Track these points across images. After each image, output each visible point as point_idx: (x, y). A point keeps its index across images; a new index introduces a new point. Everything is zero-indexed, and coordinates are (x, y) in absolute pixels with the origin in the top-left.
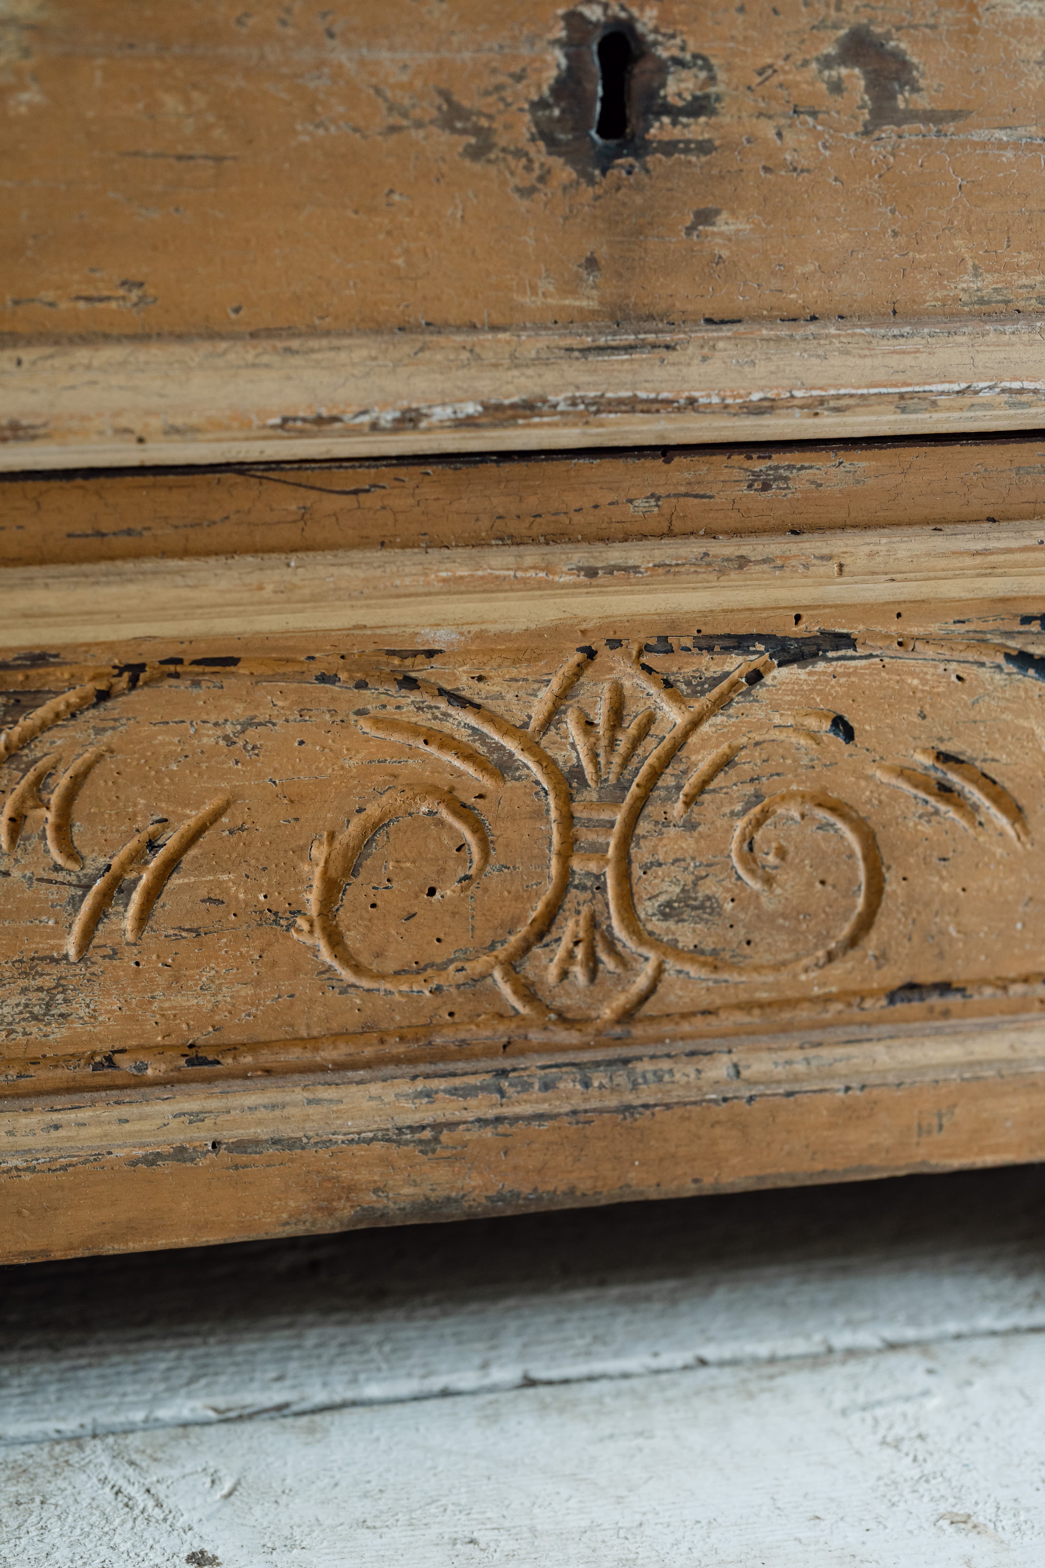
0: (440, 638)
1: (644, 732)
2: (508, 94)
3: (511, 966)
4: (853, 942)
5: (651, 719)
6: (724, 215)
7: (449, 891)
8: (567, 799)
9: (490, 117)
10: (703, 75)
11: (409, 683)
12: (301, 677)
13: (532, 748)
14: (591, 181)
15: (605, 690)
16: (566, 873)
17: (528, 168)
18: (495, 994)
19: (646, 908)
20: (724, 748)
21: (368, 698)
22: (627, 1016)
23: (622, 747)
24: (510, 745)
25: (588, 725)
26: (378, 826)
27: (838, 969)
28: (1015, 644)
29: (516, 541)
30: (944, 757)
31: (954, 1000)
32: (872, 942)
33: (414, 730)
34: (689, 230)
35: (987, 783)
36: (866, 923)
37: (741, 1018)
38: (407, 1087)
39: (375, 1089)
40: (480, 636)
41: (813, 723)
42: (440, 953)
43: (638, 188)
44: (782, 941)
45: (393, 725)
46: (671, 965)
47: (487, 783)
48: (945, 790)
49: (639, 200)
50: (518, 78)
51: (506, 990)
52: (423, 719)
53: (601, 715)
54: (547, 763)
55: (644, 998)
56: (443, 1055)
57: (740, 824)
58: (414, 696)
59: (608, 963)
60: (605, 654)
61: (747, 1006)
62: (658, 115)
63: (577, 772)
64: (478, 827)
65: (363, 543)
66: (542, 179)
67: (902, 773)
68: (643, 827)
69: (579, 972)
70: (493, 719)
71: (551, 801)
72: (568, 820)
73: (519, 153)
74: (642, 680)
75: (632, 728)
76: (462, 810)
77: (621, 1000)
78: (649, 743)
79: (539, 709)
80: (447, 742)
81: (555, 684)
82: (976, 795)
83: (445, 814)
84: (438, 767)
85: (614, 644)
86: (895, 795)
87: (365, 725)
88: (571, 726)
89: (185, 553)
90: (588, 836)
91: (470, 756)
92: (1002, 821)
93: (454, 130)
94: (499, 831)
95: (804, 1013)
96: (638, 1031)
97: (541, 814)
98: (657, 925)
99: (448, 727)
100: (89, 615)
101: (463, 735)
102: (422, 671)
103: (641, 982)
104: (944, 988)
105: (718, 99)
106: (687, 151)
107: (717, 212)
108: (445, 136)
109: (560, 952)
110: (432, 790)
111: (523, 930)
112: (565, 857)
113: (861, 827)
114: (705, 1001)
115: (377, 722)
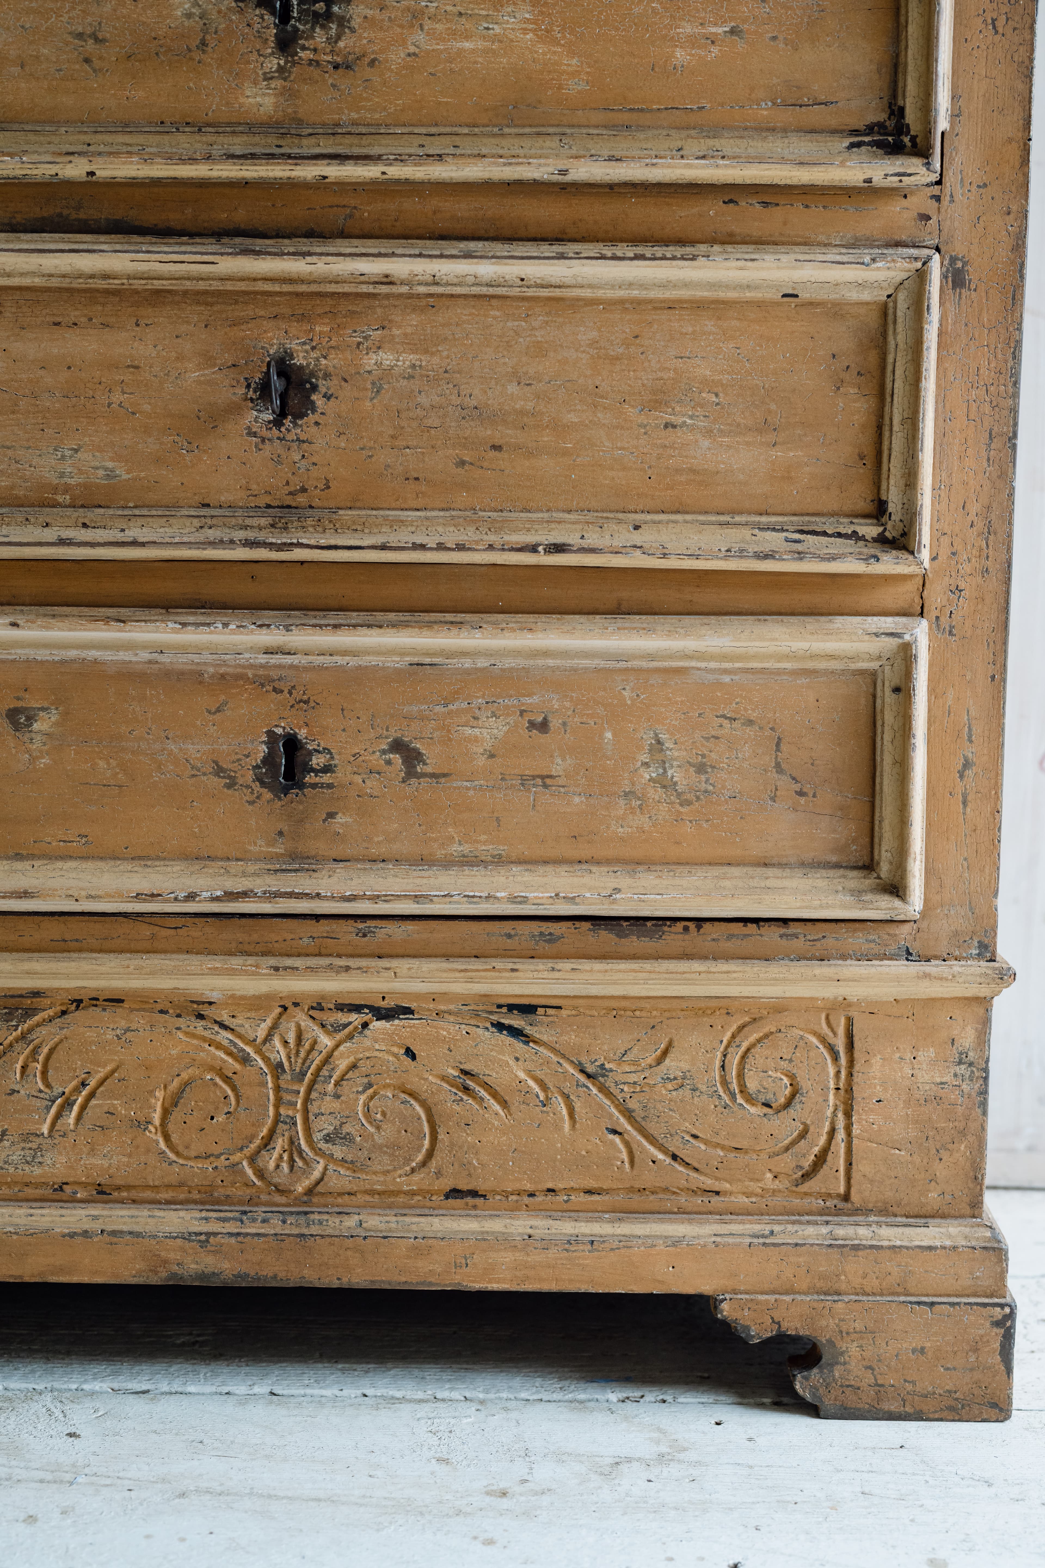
0: (214, 996)
1: (312, 1048)
2: (242, 762)
3: (252, 1160)
4: (424, 1164)
5: (315, 1042)
6: (340, 815)
7: (221, 1118)
8: (276, 1078)
9: (235, 772)
10: (328, 756)
11: (201, 1017)
12: (152, 1011)
13: (259, 1052)
14: (280, 799)
15: (292, 1026)
16: (277, 1114)
17: (252, 793)
18: (243, 1173)
19: (317, 1136)
20: (352, 1059)
21: (182, 1022)
22: (310, 1192)
23: (302, 1054)
24: (248, 1049)
25: (286, 1043)
26: (187, 1084)
27: (416, 1177)
28: (495, 1018)
29: (249, 954)
30: (465, 1072)
31: (479, 1201)
32: (433, 1164)
33: (204, 1039)
34: (324, 821)
35: (486, 1086)
36: (430, 1154)
37: (368, 1198)
38: (198, 1215)
39: (182, 1214)
40: (233, 996)
41: (395, 1050)
42: (217, 1150)
43: (301, 802)
44: (386, 1159)
45: (193, 1036)
46: (331, 1167)
47: (237, 1066)
48: (466, 1089)
49: (301, 807)
50: (247, 756)
51: (249, 1172)
52: (207, 1034)
53: (291, 1038)
54: (266, 1060)
55: (318, 1183)
56: (218, 1202)
57: (363, 1098)
58: (203, 1023)
59: (300, 1163)
60: (291, 1008)
61: (371, 1192)
62: (309, 772)
63: (280, 1065)
64: (234, 1088)
65: (179, 951)
66: (258, 797)
67: (443, 1078)
68: (314, 1095)
69: (285, 1166)
70: (240, 1036)
71: (269, 1078)
72: (277, 1089)
73: (248, 787)
74: (310, 1023)
75: (307, 1046)
76: (227, 1079)
77: (307, 1183)
78: (315, 1053)
79: (261, 1033)
80: (219, 1046)
81: (269, 1022)
82: (483, 1093)
83: (218, 1080)
84: (214, 1057)
85: (296, 1004)
86: (440, 1089)
87: (180, 1035)
88: (277, 1042)
89: (100, 951)
90: (287, 1097)
91: (230, 1054)
92: (497, 1107)
93: (219, 777)
94: (243, 1090)
95: (401, 1199)
96: (315, 1200)
97: (265, 1084)
98: (322, 1145)
99: (218, 1038)
100: (55, 975)
101: (225, 1043)
102: (206, 1011)
103: (316, 1174)
104: (474, 1194)
105: (335, 766)
106: (322, 787)
107: (337, 813)
108: (216, 779)
109: (275, 1155)
110: (212, 1069)
111: (258, 1142)
112: (277, 1107)
113: (423, 1103)
114: (349, 1187)
115: (186, 1034)
